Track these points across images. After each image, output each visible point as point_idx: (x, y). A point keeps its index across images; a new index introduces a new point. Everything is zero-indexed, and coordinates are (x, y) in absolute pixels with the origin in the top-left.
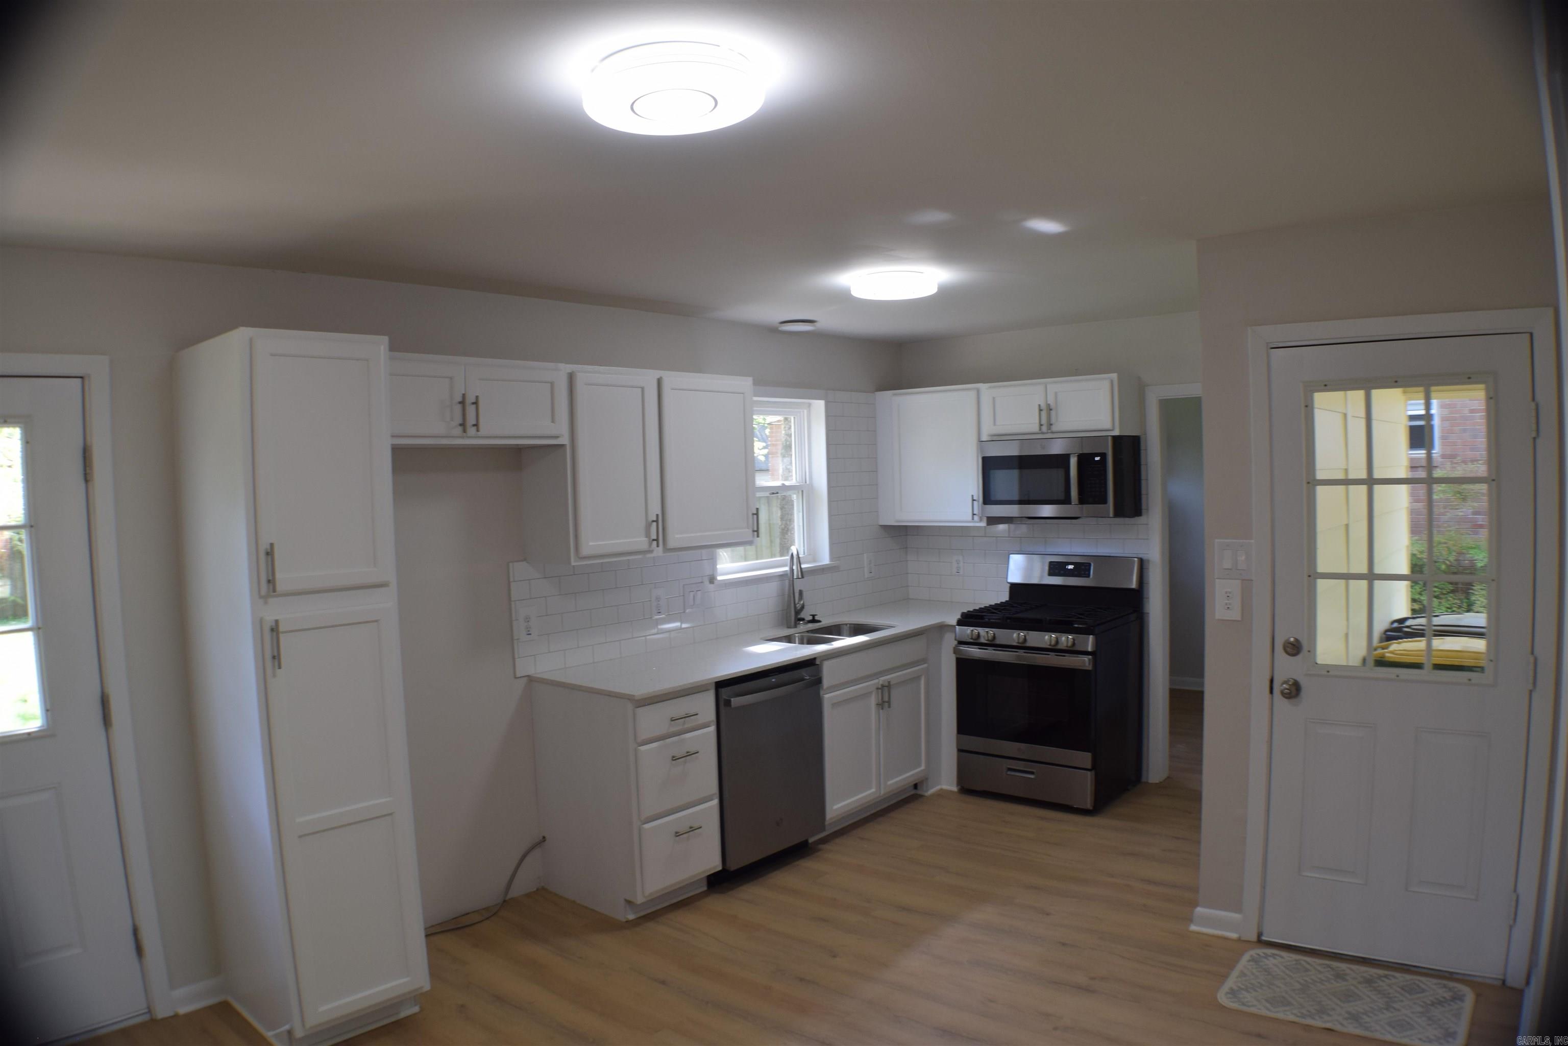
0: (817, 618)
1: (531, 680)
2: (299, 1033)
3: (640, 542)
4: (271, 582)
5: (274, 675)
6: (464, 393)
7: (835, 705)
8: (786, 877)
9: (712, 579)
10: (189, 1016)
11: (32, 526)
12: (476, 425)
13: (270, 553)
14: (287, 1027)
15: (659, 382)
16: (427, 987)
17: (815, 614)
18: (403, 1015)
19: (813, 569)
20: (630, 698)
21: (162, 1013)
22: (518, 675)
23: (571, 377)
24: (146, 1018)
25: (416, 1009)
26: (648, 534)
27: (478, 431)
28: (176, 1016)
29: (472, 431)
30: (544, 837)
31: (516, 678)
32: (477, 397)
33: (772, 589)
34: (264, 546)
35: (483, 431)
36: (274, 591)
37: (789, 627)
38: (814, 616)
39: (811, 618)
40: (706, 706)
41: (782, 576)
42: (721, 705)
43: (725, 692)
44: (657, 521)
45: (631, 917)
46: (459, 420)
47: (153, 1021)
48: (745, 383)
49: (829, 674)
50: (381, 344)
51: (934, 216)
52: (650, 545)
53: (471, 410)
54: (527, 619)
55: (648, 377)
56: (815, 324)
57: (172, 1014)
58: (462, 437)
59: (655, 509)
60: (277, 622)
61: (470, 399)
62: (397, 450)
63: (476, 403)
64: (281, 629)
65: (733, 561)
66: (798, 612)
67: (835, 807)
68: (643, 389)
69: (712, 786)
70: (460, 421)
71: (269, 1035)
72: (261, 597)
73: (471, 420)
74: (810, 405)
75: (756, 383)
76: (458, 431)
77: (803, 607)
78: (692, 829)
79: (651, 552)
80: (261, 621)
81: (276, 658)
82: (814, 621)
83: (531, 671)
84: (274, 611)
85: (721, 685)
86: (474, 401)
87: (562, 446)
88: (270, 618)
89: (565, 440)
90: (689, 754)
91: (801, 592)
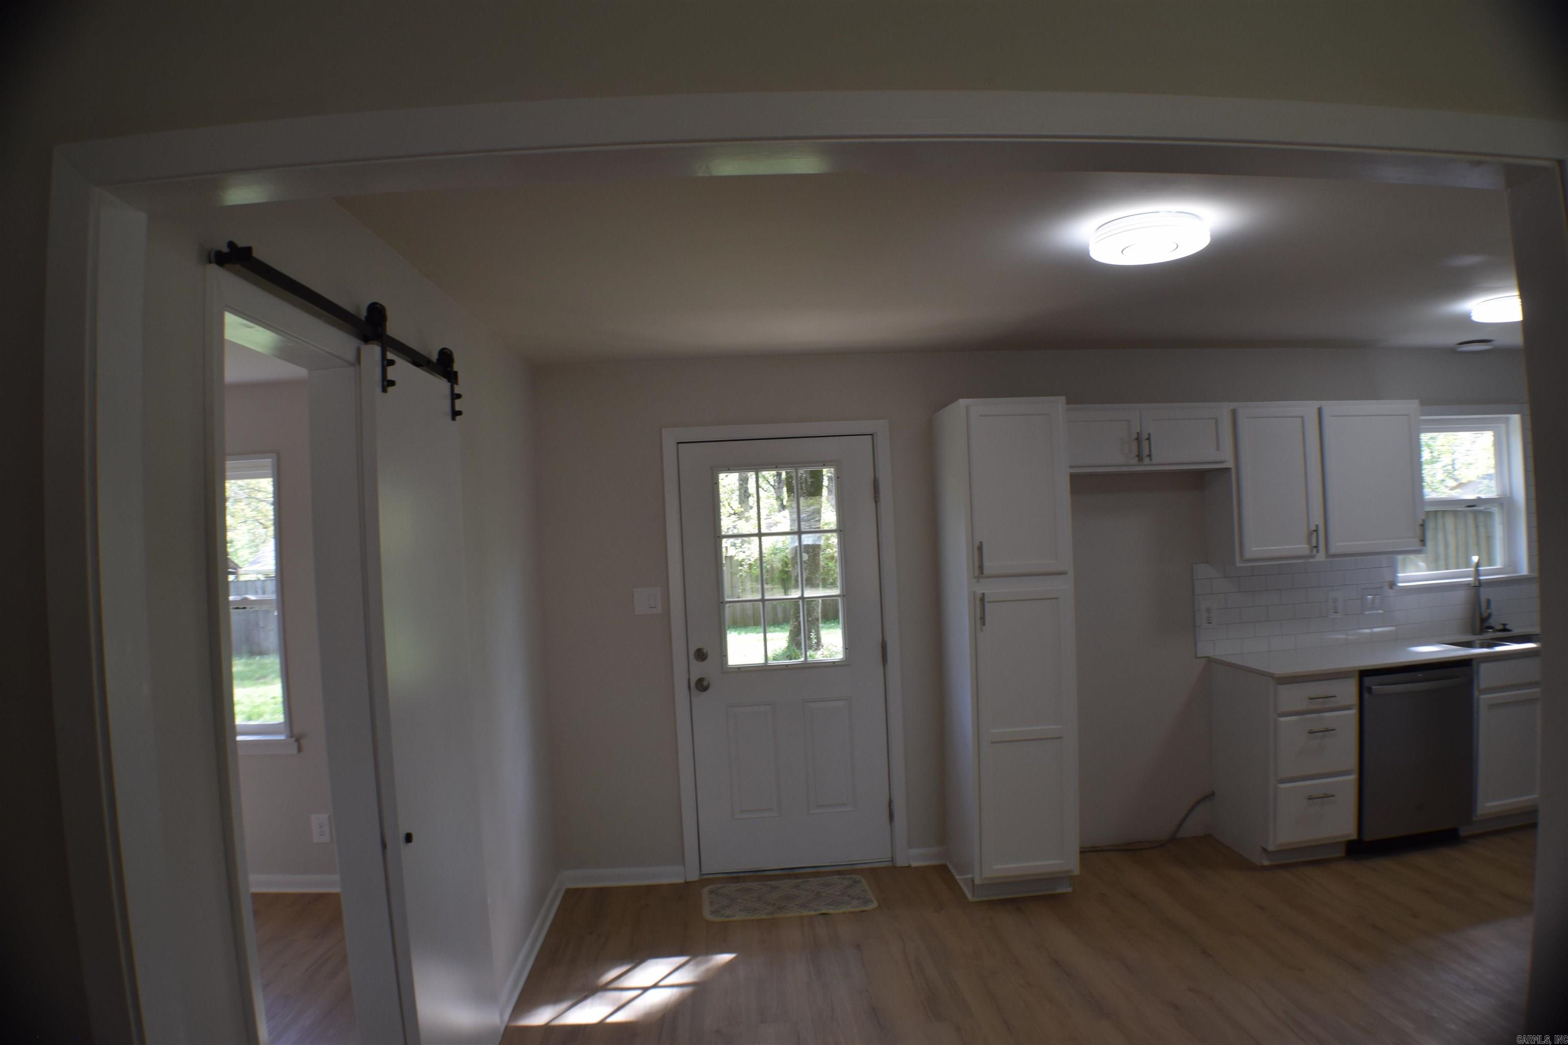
0: (1508, 627)
1: (1210, 661)
2: (977, 882)
3: (1302, 548)
4: (981, 567)
5: (982, 630)
6: (1139, 431)
7: (1492, 706)
8: (1423, 860)
9: (1392, 585)
10: (917, 868)
11: (841, 531)
12: (1149, 456)
13: (980, 548)
14: (970, 876)
15: (1320, 411)
16: (1077, 872)
17: (1506, 623)
18: (1060, 891)
19: (1507, 579)
20: (1271, 676)
21: (901, 862)
22: (1199, 655)
23: (1234, 413)
24: (890, 864)
25: (1070, 890)
26: (1309, 542)
27: (1151, 460)
28: (909, 867)
29: (1147, 460)
30: (1213, 794)
31: (1197, 658)
32: (1149, 434)
33: (1461, 597)
34: (977, 544)
35: (1154, 461)
36: (982, 574)
37: (1474, 634)
38: (1504, 625)
39: (1501, 627)
40: (1349, 691)
41: (1467, 585)
42: (1362, 690)
43: (1368, 681)
44: (1316, 531)
45: (1266, 863)
46: (1135, 452)
47: (894, 867)
48: (1413, 405)
49: (1486, 676)
50: (1062, 399)
52: (1311, 550)
53: (1145, 444)
54: (1208, 610)
55: (1308, 408)
56: (1492, 343)
57: (907, 865)
58: (1139, 465)
59: (1317, 519)
60: (983, 594)
61: (1145, 436)
62: (1073, 477)
63: (1148, 439)
64: (987, 599)
65: (1429, 571)
66: (1484, 620)
67: (1488, 804)
68: (1302, 417)
69: (1352, 761)
70: (1137, 454)
71: (957, 877)
72: (975, 578)
73: (1146, 452)
74: (1508, 419)
75: (1423, 403)
76: (1135, 461)
77: (1489, 616)
78: (1327, 796)
79: (1313, 557)
80: (974, 593)
81: (983, 619)
82: (1505, 630)
83: (1210, 654)
84: (983, 588)
85: (1364, 674)
86: (1147, 437)
87: (1228, 470)
88: (980, 592)
89: (1230, 464)
90: (1327, 730)
91: (1488, 601)
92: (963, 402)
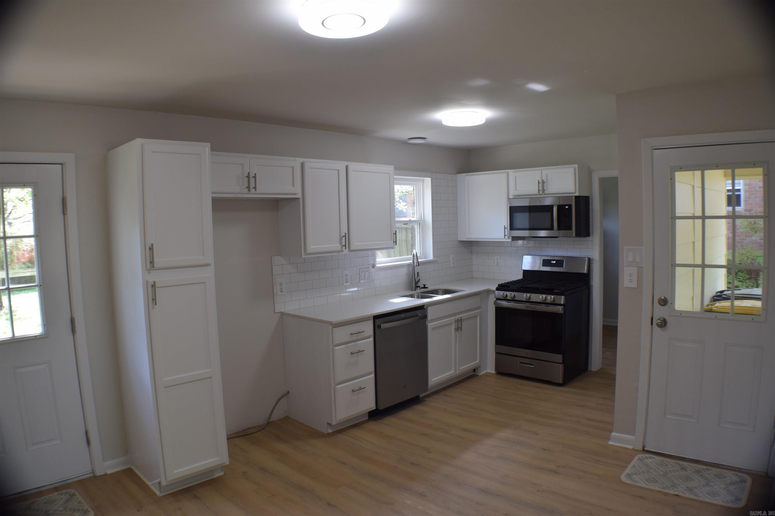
0: (426, 286)
1: (282, 314)
2: (164, 483)
3: (336, 246)
4: (152, 262)
5: (153, 308)
6: (249, 172)
7: (434, 329)
8: (407, 414)
9: (374, 266)
10: (112, 474)
11: (37, 236)
12: (255, 188)
13: (151, 249)
14: (158, 480)
15: (347, 167)
16: (227, 463)
17: (425, 284)
18: (216, 475)
19: (424, 262)
20: (330, 323)
21: (99, 473)
22: (276, 312)
23: (302, 165)
24: (91, 475)
25: (222, 473)
26: (341, 243)
27: (256, 190)
28: (106, 474)
29: (253, 191)
30: (288, 392)
31: (275, 313)
32: (255, 174)
33: (404, 271)
34: (148, 246)
35: (258, 190)
36: (153, 267)
37: (412, 290)
38: (424, 285)
39: (423, 286)
40: (369, 328)
41: (409, 265)
42: (376, 327)
43: (378, 321)
44: (345, 236)
45: (330, 431)
46: (246, 185)
47: (95, 477)
48: (390, 169)
49: (431, 313)
50: (207, 147)
51: (480, 82)
52: (342, 248)
53: (252, 180)
54: (281, 284)
55: (341, 165)
56: (425, 139)
57: (104, 474)
58: (248, 194)
59: (344, 230)
60: (154, 282)
61: (252, 175)
62: (214, 200)
63: (255, 177)
64: (157, 286)
65: (384, 258)
66: (416, 283)
67: (433, 380)
68: (338, 171)
69: (371, 368)
70: (247, 186)
71: (149, 484)
72: (147, 270)
73: (252, 185)
74: (423, 180)
75: (396, 169)
76: (246, 191)
77: (419, 280)
78: (361, 389)
79: (343, 251)
80: (147, 281)
81: (154, 300)
82: (425, 287)
83: (283, 310)
84: (153, 277)
85: (376, 318)
87: (298, 199)
88: (151, 280)
89: (299, 196)
90: (359, 351)
91: (418, 273)
92: (138, 141)
